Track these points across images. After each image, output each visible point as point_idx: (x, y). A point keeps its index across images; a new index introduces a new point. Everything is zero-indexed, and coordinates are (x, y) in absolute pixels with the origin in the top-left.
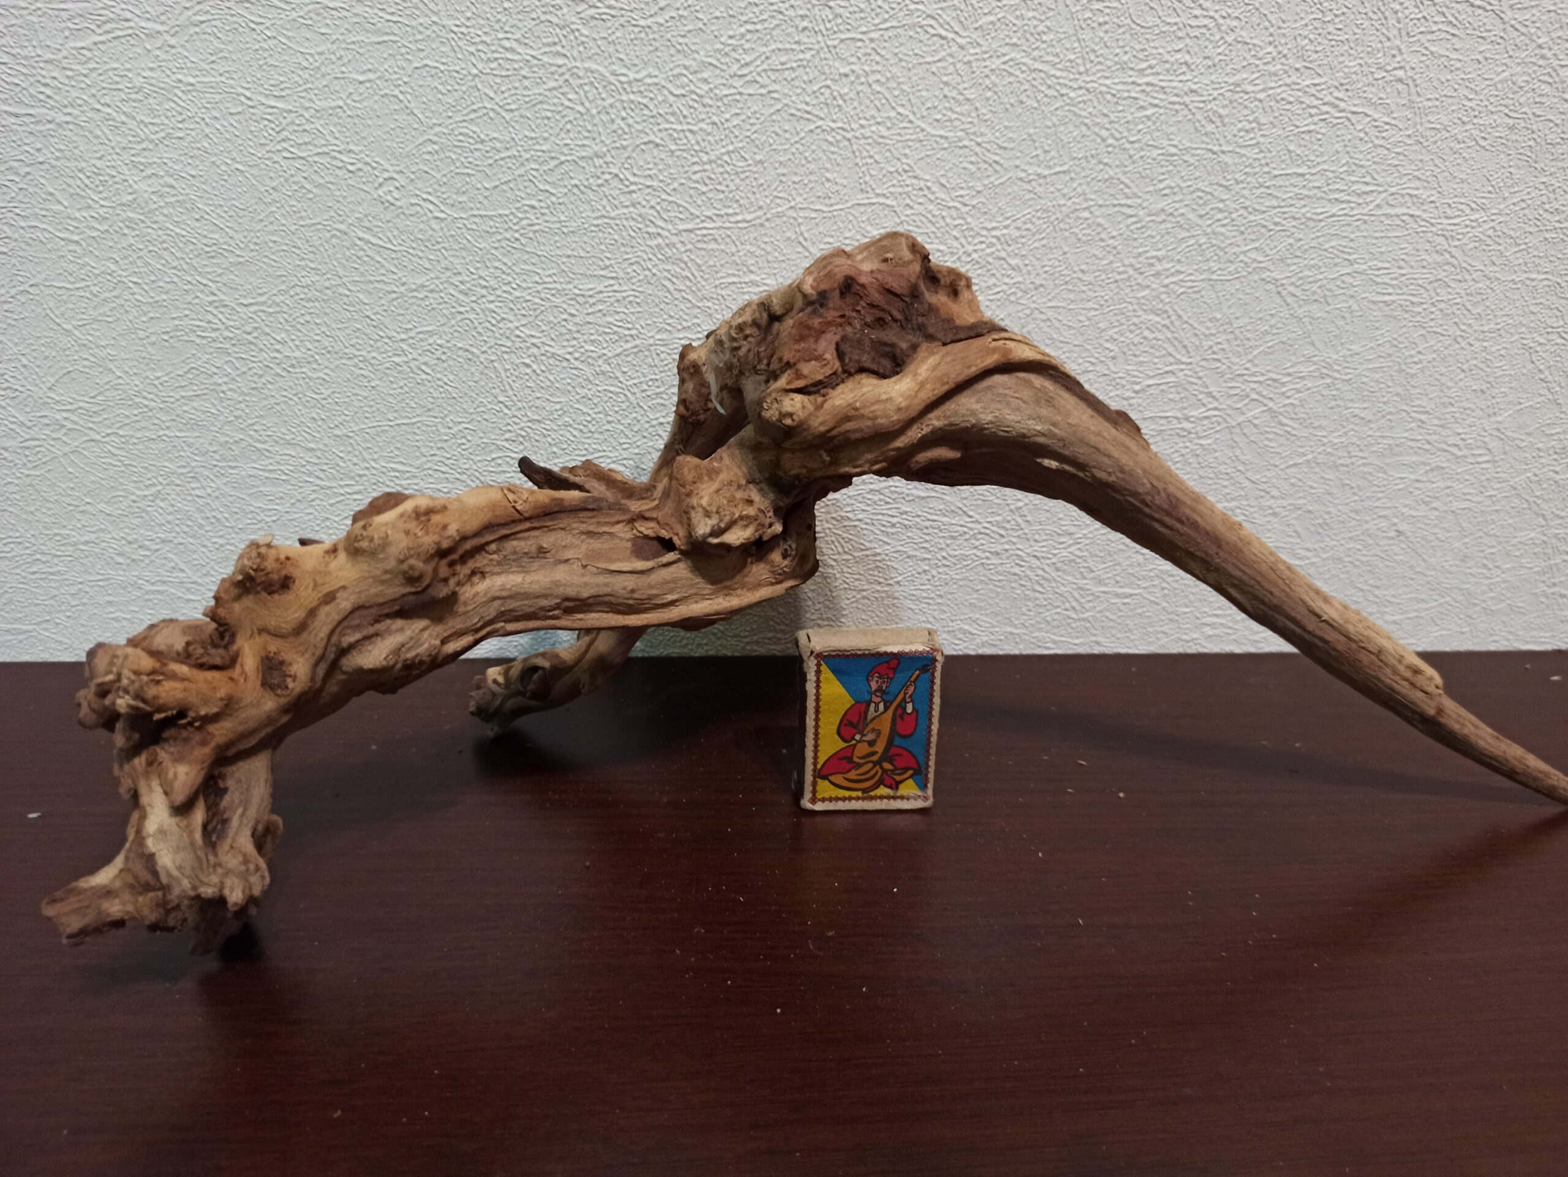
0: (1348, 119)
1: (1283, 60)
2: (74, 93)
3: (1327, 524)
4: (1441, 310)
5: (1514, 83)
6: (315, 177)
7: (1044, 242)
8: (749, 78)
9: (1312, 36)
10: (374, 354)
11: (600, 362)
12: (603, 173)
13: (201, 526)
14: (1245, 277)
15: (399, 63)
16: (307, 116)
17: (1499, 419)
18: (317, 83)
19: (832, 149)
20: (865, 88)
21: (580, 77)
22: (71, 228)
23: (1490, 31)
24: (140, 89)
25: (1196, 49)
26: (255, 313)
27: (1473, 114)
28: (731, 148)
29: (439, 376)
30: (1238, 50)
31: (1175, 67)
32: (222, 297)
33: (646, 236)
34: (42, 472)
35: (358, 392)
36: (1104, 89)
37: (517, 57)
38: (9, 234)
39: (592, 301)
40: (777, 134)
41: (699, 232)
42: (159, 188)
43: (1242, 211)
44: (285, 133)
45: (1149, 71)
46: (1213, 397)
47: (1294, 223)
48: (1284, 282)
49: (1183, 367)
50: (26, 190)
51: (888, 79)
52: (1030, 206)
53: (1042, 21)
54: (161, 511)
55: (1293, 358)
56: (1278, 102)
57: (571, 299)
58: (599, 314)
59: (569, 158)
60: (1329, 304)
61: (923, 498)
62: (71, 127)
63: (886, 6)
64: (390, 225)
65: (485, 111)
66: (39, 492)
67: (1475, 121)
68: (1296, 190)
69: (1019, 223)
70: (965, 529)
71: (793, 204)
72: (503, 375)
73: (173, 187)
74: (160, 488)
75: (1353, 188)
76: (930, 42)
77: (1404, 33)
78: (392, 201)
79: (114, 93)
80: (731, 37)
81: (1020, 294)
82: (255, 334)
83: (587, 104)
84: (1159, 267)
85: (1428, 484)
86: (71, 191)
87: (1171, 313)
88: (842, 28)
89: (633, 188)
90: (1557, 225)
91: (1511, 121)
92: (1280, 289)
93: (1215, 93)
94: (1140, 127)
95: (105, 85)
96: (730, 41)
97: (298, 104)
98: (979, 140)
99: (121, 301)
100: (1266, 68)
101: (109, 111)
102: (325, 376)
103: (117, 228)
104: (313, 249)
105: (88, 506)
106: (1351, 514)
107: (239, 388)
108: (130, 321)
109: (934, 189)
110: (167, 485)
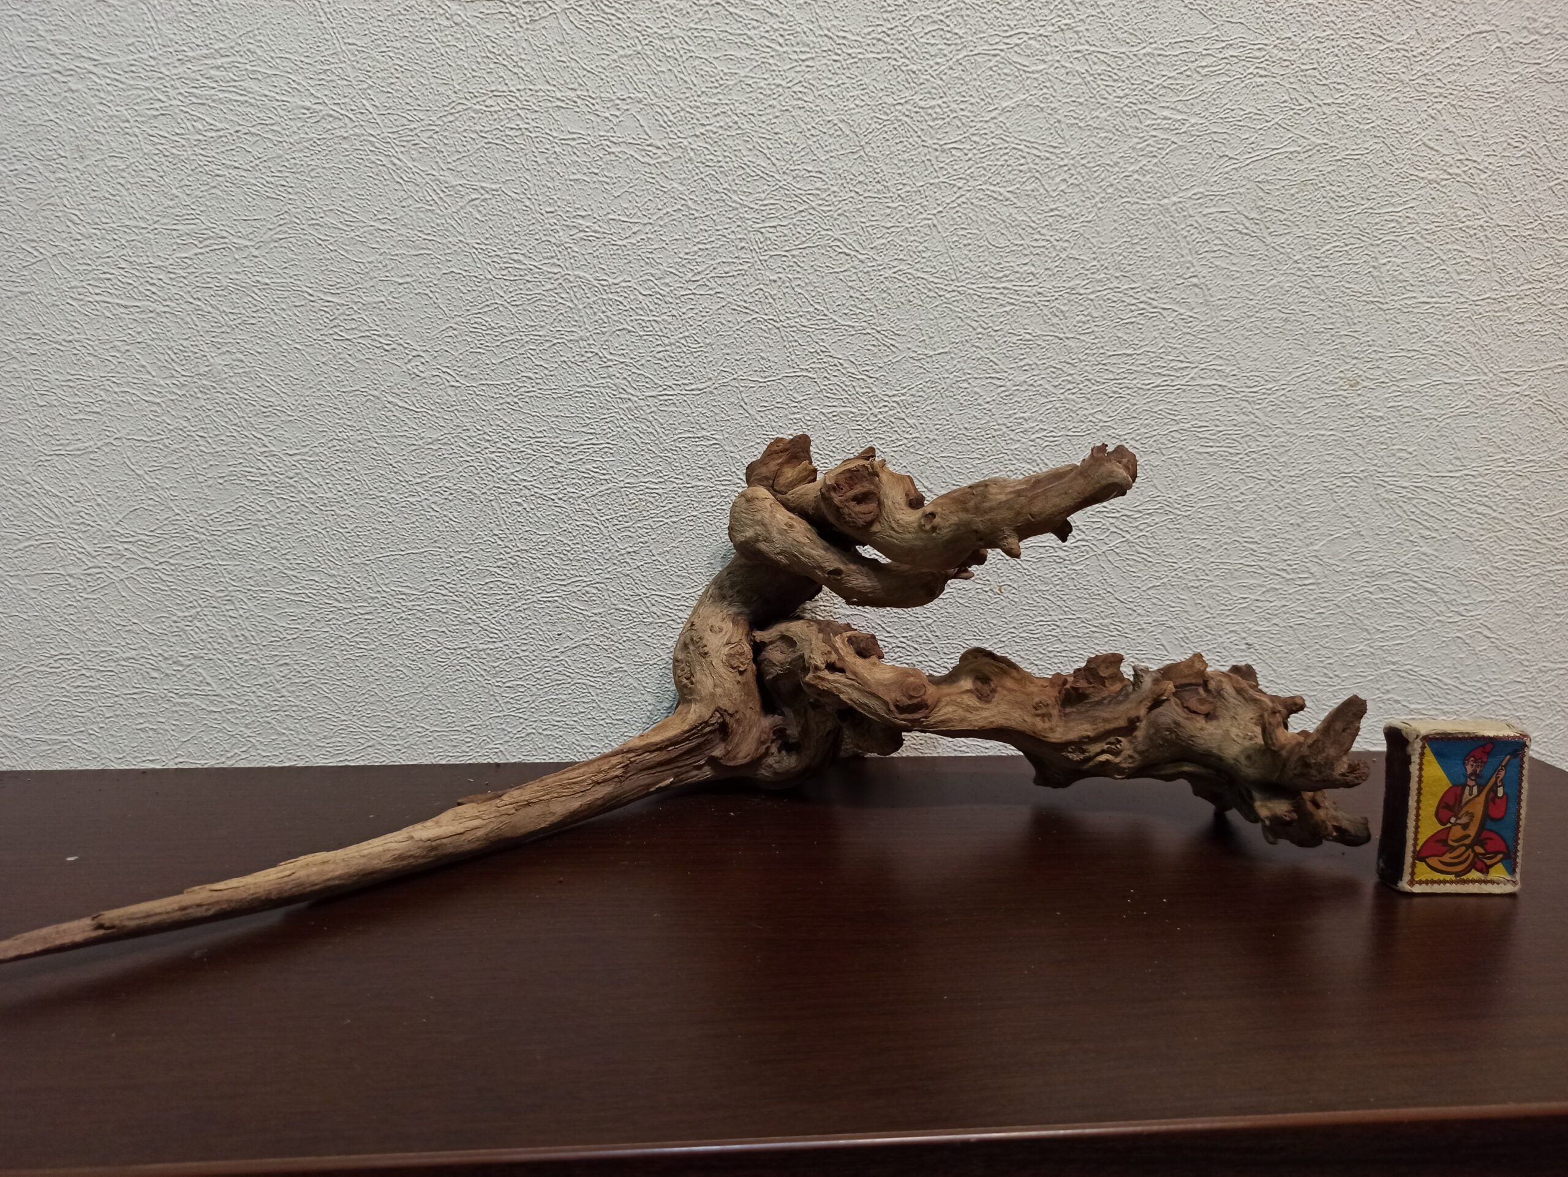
0: (1161, 314)
1: (1105, 271)
2: (174, 291)
3: (1187, 638)
4: (1254, 459)
5: (1282, 288)
6: (358, 355)
7: (934, 406)
8: (700, 283)
9: (1125, 254)
10: (393, 495)
11: (580, 501)
12: (586, 352)
13: (230, 644)
14: (1094, 433)
15: (431, 270)
16: (356, 309)
17: (1316, 548)
18: (366, 284)
19: (766, 335)
20: (789, 290)
21: (570, 282)
22: (156, 393)
23: (1257, 251)
24: (226, 288)
25: (1039, 263)
26: (297, 461)
27: (1254, 310)
28: (687, 334)
29: (445, 513)
30: (1071, 264)
31: (1024, 276)
32: (273, 448)
33: (619, 400)
34: (99, 596)
35: (377, 526)
36: (972, 292)
37: (523, 267)
38: (104, 397)
39: (574, 451)
40: (722, 324)
41: (661, 398)
42: (231, 362)
43: (1087, 383)
44: (336, 321)
45: (1005, 279)
47: (1128, 392)
48: (1126, 437)
50: (124, 363)
51: (806, 283)
52: (922, 378)
53: (921, 243)
54: (196, 630)
55: (1141, 498)
56: (1105, 301)
57: (557, 450)
58: (579, 463)
59: (560, 341)
60: (1164, 455)
61: (848, 616)
62: (167, 315)
63: (803, 232)
64: (415, 391)
65: (496, 306)
66: (93, 614)
67: (1258, 315)
68: (1126, 366)
69: (913, 392)
70: (885, 643)
71: (735, 376)
72: (499, 512)
73: (242, 361)
74: (199, 609)
75: (1171, 365)
76: (837, 258)
77: (1193, 252)
78: (418, 373)
79: (205, 290)
80: (687, 254)
81: (918, 446)
82: (296, 479)
83: (576, 302)
84: (1026, 426)
85: (1267, 603)
86: (160, 364)
87: (1039, 461)
88: (770, 247)
89: (610, 363)
90: (1334, 393)
91: (1285, 316)
93: (1057, 295)
94: (1002, 319)
95: (198, 284)
96: (686, 257)
97: (348, 300)
98: (878, 329)
99: (188, 452)
100: (1093, 276)
101: (199, 303)
102: (350, 514)
103: (193, 393)
104: (351, 411)
105: (134, 626)
106: (1207, 630)
107: (277, 523)
108: (193, 468)
109: (846, 365)
110: (206, 607)
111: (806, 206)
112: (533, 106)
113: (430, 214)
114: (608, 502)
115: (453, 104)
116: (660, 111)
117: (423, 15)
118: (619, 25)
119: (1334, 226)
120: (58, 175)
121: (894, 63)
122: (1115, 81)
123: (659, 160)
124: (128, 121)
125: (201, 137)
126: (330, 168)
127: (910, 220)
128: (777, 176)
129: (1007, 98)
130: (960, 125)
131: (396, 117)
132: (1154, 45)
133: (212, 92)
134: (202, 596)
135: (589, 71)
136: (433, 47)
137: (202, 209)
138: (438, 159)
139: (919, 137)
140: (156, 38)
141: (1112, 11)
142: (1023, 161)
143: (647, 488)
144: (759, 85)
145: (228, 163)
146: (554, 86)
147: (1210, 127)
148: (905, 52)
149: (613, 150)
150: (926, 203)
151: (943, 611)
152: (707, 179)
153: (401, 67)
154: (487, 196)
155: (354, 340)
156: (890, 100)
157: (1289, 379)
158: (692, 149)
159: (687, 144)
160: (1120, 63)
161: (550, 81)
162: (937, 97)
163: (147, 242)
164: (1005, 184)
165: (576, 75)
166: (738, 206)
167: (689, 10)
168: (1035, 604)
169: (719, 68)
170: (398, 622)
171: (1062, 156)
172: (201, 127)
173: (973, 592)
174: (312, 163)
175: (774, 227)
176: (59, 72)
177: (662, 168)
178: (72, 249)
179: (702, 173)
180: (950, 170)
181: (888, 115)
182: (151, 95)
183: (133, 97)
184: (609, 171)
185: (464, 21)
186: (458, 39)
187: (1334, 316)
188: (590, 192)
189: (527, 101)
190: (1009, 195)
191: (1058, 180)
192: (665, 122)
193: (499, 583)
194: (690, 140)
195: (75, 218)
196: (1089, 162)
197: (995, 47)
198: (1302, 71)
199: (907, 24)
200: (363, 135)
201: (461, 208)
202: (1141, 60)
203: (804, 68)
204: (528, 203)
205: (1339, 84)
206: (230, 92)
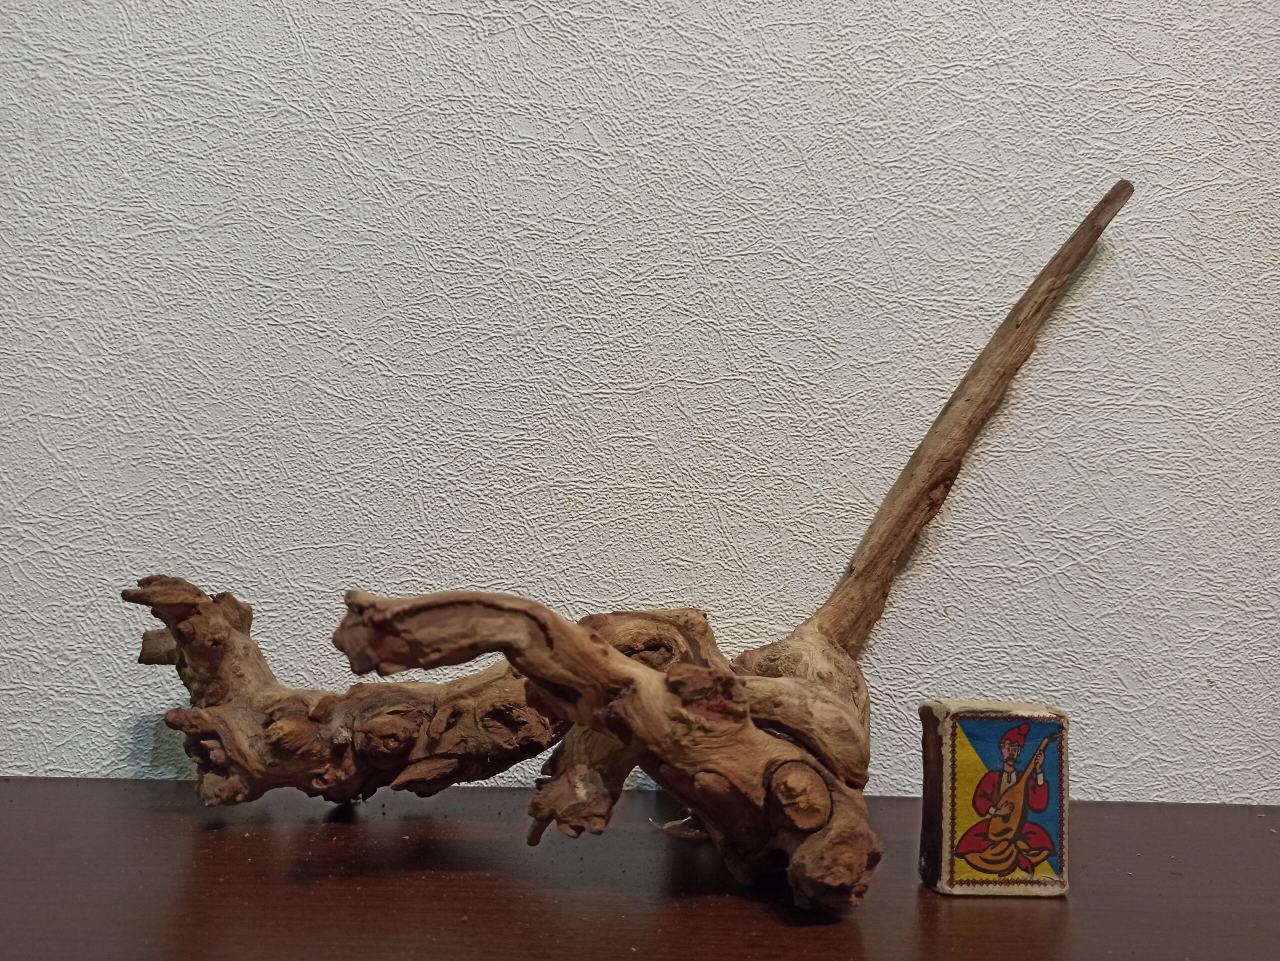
0: (1103, 333)
2: (112, 270)
3: (1146, 673)
4: (1205, 484)
5: (1221, 314)
6: (292, 341)
7: (875, 415)
8: (642, 284)
10: (312, 485)
11: (506, 499)
12: (523, 347)
14: (1040, 450)
15: (373, 261)
16: (294, 295)
17: (1275, 579)
18: (306, 272)
19: (705, 338)
20: (730, 295)
21: (512, 278)
22: (79, 370)
23: (1195, 277)
24: (165, 270)
25: (980, 279)
26: (217, 446)
27: (1196, 334)
28: (626, 333)
29: (365, 506)
31: (965, 290)
32: (192, 431)
33: (554, 397)
35: (292, 517)
36: (913, 304)
37: (465, 261)
38: (27, 373)
39: (504, 447)
40: (662, 325)
41: (597, 396)
42: (161, 342)
43: (1031, 399)
44: (273, 307)
45: (946, 293)
46: (1029, 551)
47: (1074, 409)
48: (1073, 455)
49: (1000, 523)
50: (52, 339)
51: (748, 290)
52: (863, 387)
53: (863, 256)
54: (89, 622)
55: (1091, 520)
57: (487, 445)
58: (509, 459)
59: (497, 335)
60: (1113, 475)
62: (103, 294)
63: (746, 240)
64: (346, 379)
65: (435, 298)
67: (1199, 339)
68: (1070, 383)
69: (854, 400)
71: (673, 377)
72: (421, 507)
73: (172, 342)
74: (94, 599)
75: (1116, 384)
76: (779, 266)
77: (1132, 275)
78: (351, 361)
79: (144, 271)
80: (629, 255)
81: (859, 456)
82: (213, 464)
83: (516, 297)
85: (1226, 638)
86: (88, 341)
87: (985, 477)
88: (713, 253)
89: (546, 359)
91: (1227, 341)
92: (1071, 461)
93: (998, 310)
94: (944, 332)
95: (138, 265)
96: (628, 258)
97: (287, 286)
98: (819, 336)
99: (105, 431)
101: (137, 283)
102: (266, 503)
103: (118, 372)
104: (278, 396)
105: (22, 615)
106: (1166, 664)
107: (188, 510)
108: (108, 449)
109: (785, 371)
110: (102, 597)
111: (750, 216)
112: (487, 112)
113: (377, 207)
114: (536, 500)
115: (409, 107)
116: (609, 121)
117: (387, 25)
118: (574, 42)
119: (1270, 255)
120: (12, 156)
121: (836, 87)
122: (1049, 112)
123: (606, 166)
124: (90, 108)
125: (159, 126)
126: (283, 160)
127: (851, 233)
128: (721, 186)
129: (945, 123)
130: (900, 146)
131: (352, 116)
132: (1086, 82)
133: (176, 85)
134: (99, 585)
135: (542, 82)
136: (395, 54)
137: (151, 193)
138: (389, 157)
139: (861, 155)
140: (128, 35)
141: (1044, 50)
142: (962, 182)
143: (578, 488)
144: (707, 102)
145: (183, 151)
146: (508, 94)
147: (1143, 158)
148: (848, 78)
149: (562, 155)
150: (867, 217)
151: (885, 632)
152: (652, 185)
153: (361, 70)
154: (435, 193)
155: (289, 326)
156: (832, 121)
157: (1234, 403)
158: (639, 157)
159: (634, 152)
160: (1054, 96)
161: (504, 89)
162: (879, 119)
163: (93, 222)
164: (945, 203)
165: (530, 85)
166: (682, 212)
167: (642, 32)
168: (983, 628)
169: (669, 85)
170: (304, 622)
171: (1000, 178)
172: (161, 117)
173: (918, 613)
174: (266, 154)
175: (717, 233)
176: (30, 61)
177: (609, 173)
178: (17, 226)
179: (647, 180)
180: (890, 187)
181: (830, 134)
182: (116, 86)
183: (98, 87)
184: (557, 174)
185: (426, 32)
186: (419, 47)
187: (1275, 343)
188: (537, 193)
189: (481, 107)
190: (949, 213)
191: (997, 201)
192: (614, 132)
193: (415, 583)
194: (637, 149)
195: (24, 196)
196: (1026, 186)
197: (933, 77)
198: (1229, 111)
199: (850, 53)
200: (318, 131)
201: (409, 202)
202: (1073, 94)
203: (750, 88)
204: (474, 201)
205: (1265, 124)
206: (194, 86)
